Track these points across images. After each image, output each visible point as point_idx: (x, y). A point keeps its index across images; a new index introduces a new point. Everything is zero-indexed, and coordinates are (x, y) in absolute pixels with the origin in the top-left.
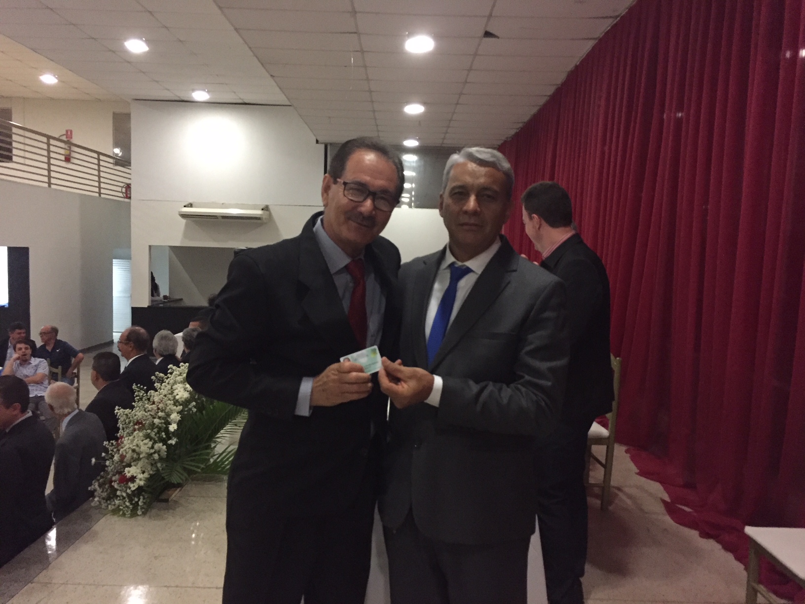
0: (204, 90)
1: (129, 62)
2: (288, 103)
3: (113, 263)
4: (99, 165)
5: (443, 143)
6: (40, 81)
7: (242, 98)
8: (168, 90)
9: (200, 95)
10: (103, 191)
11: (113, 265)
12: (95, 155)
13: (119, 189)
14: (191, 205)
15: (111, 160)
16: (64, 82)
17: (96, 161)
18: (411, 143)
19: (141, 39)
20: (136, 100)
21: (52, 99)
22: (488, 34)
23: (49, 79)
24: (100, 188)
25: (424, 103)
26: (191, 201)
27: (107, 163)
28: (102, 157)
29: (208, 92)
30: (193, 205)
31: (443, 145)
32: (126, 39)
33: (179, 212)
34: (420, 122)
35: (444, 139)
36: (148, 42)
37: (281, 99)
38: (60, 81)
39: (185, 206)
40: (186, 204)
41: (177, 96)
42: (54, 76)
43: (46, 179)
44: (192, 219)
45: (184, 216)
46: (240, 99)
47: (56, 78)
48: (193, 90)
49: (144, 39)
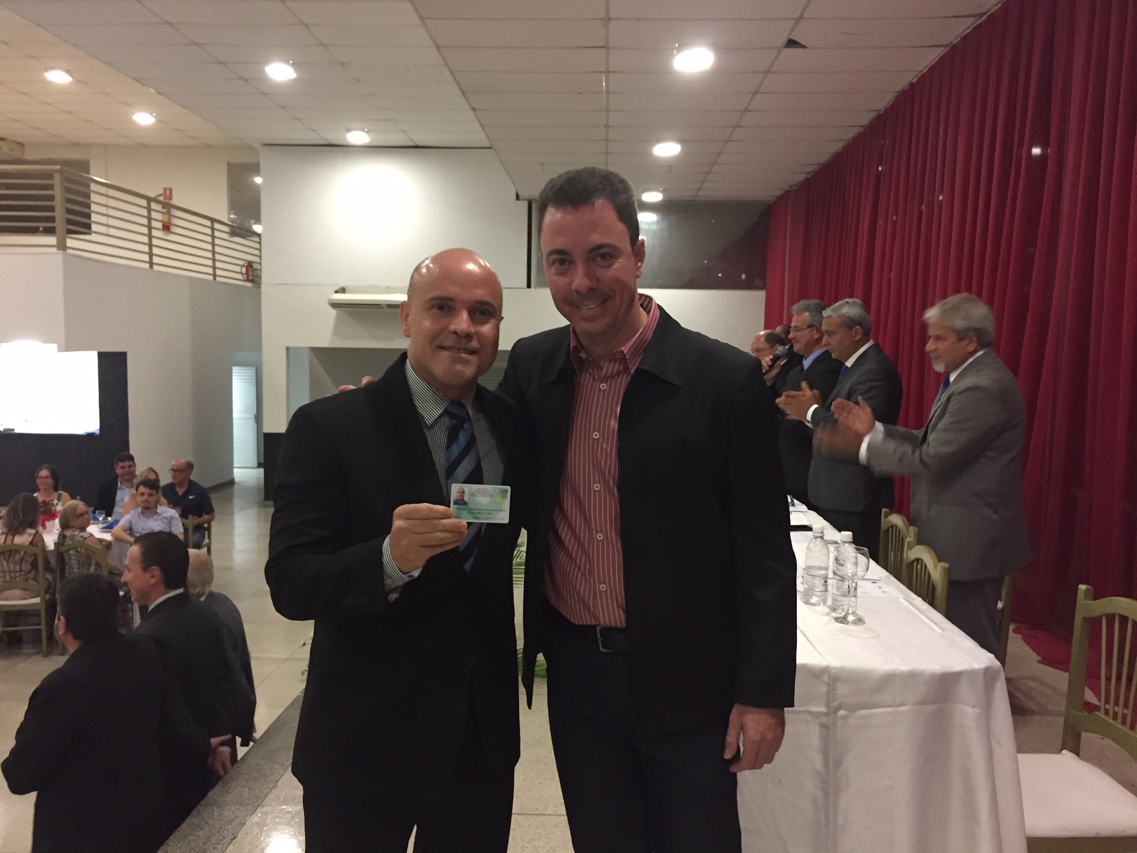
0: (363, 130)
1: (265, 94)
2: (488, 144)
3: (233, 371)
4: (213, 237)
5: (696, 196)
6: (133, 122)
7: (414, 139)
8: (314, 130)
9: (357, 137)
10: (218, 272)
11: (233, 374)
12: (208, 223)
13: (238, 269)
14: (343, 290)
15: (226, 229)
16: (163, 122)
17: (209, 231)
18: (653, 197)
19: (287, 62)
20: (267, 145)
21: (145, 146)
22: (792, 43)
23: (144, 119)
24: (214, 268)
25: (682, 141)
26: (343, 285)
27: (222, 232)
28: (217, 226)
29: (368, 132)
30: (346, 291)
31: (696, 199)
32: (267, 62)
33: (330, 300)
34: (670, 167)
35: (699, 190)
36: (296, 65)
37: (480, 138)
38: (158, 121)
39: (336, 292)
40: (336, 288)
41: (324, 138)
42: (151, 114)
43: (146, 258)
44: (344, 309)
45: (335, 305)
46: (411, 140)
47: (154, 117)
48: (348, 130)
49: (291, 62)
